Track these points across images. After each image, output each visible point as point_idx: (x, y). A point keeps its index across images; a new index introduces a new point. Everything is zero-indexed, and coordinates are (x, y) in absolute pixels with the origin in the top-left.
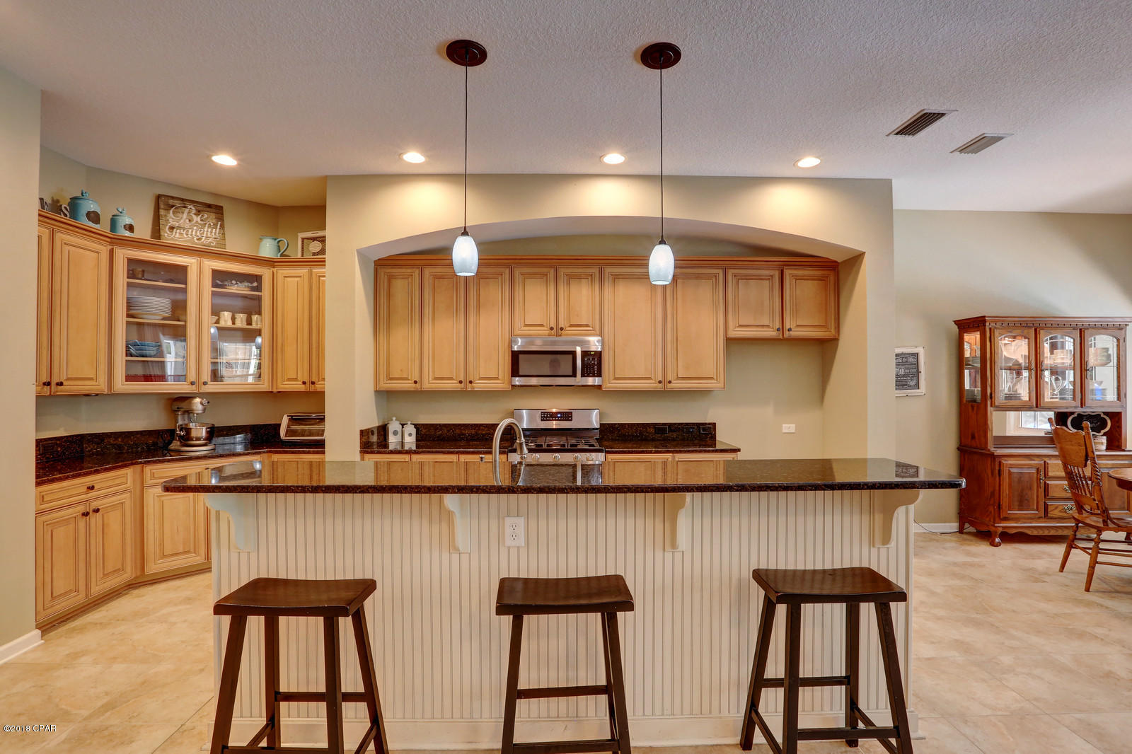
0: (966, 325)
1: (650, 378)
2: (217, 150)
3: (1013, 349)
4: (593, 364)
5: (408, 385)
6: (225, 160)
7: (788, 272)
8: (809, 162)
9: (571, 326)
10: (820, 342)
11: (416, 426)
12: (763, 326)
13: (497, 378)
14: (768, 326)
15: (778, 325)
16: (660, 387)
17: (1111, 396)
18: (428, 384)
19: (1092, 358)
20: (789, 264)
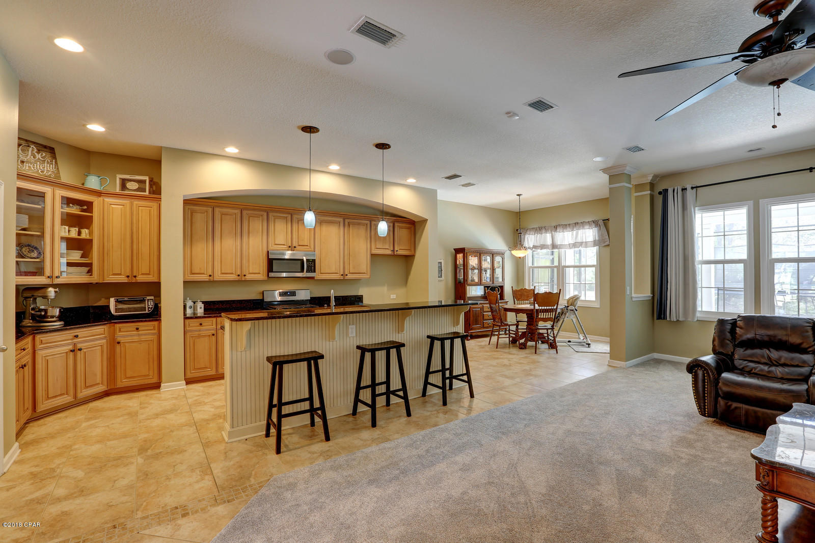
0: (458, 251)
1: (337, 273)
2: (91, 121)
3: (473, 261)
4: (312, 265)
5: (205, 278)
6: (96, 128)
7: (396, 224)
8: (411, 181)
9: (299, 245)
10: (406, 256)
11: (203, 302)
12: (386, 249)
13: (259, 273)
14: (388, 249)
15: (392, 249)
16: (342, 278)
17: (500, 280)
18: (218, 277)
19: (496, 265)
20: (398, 222)
